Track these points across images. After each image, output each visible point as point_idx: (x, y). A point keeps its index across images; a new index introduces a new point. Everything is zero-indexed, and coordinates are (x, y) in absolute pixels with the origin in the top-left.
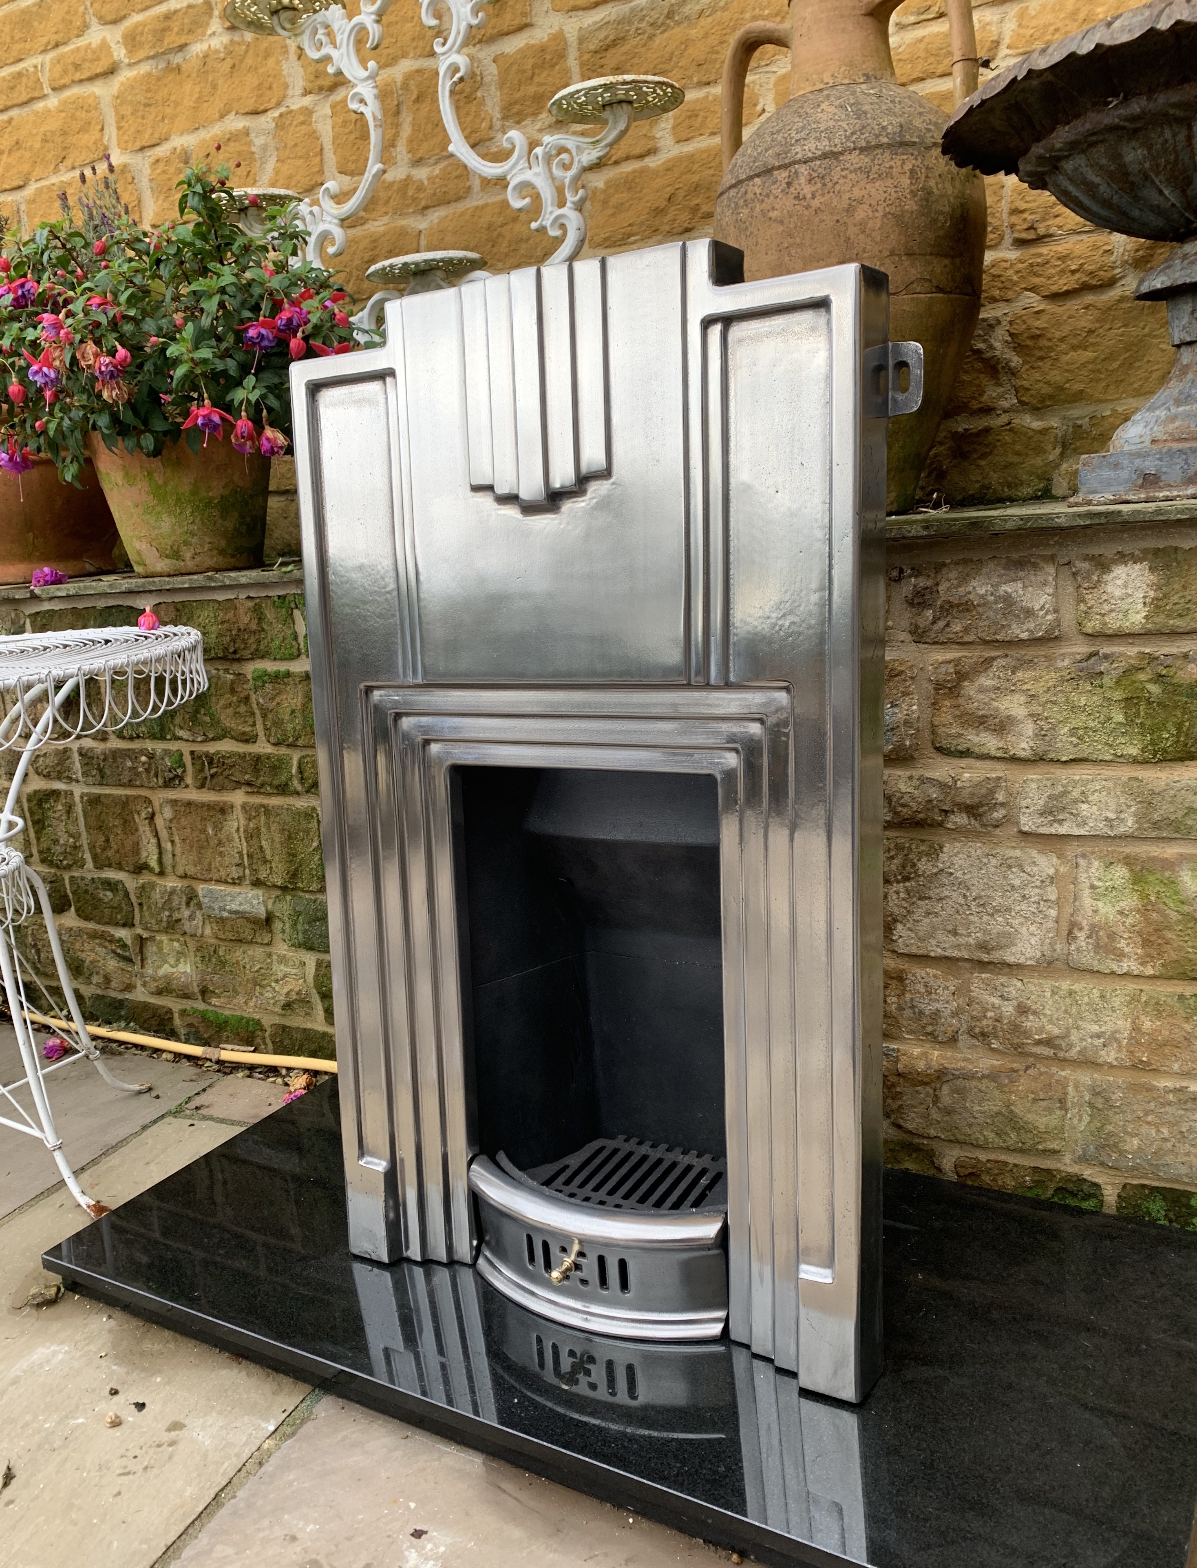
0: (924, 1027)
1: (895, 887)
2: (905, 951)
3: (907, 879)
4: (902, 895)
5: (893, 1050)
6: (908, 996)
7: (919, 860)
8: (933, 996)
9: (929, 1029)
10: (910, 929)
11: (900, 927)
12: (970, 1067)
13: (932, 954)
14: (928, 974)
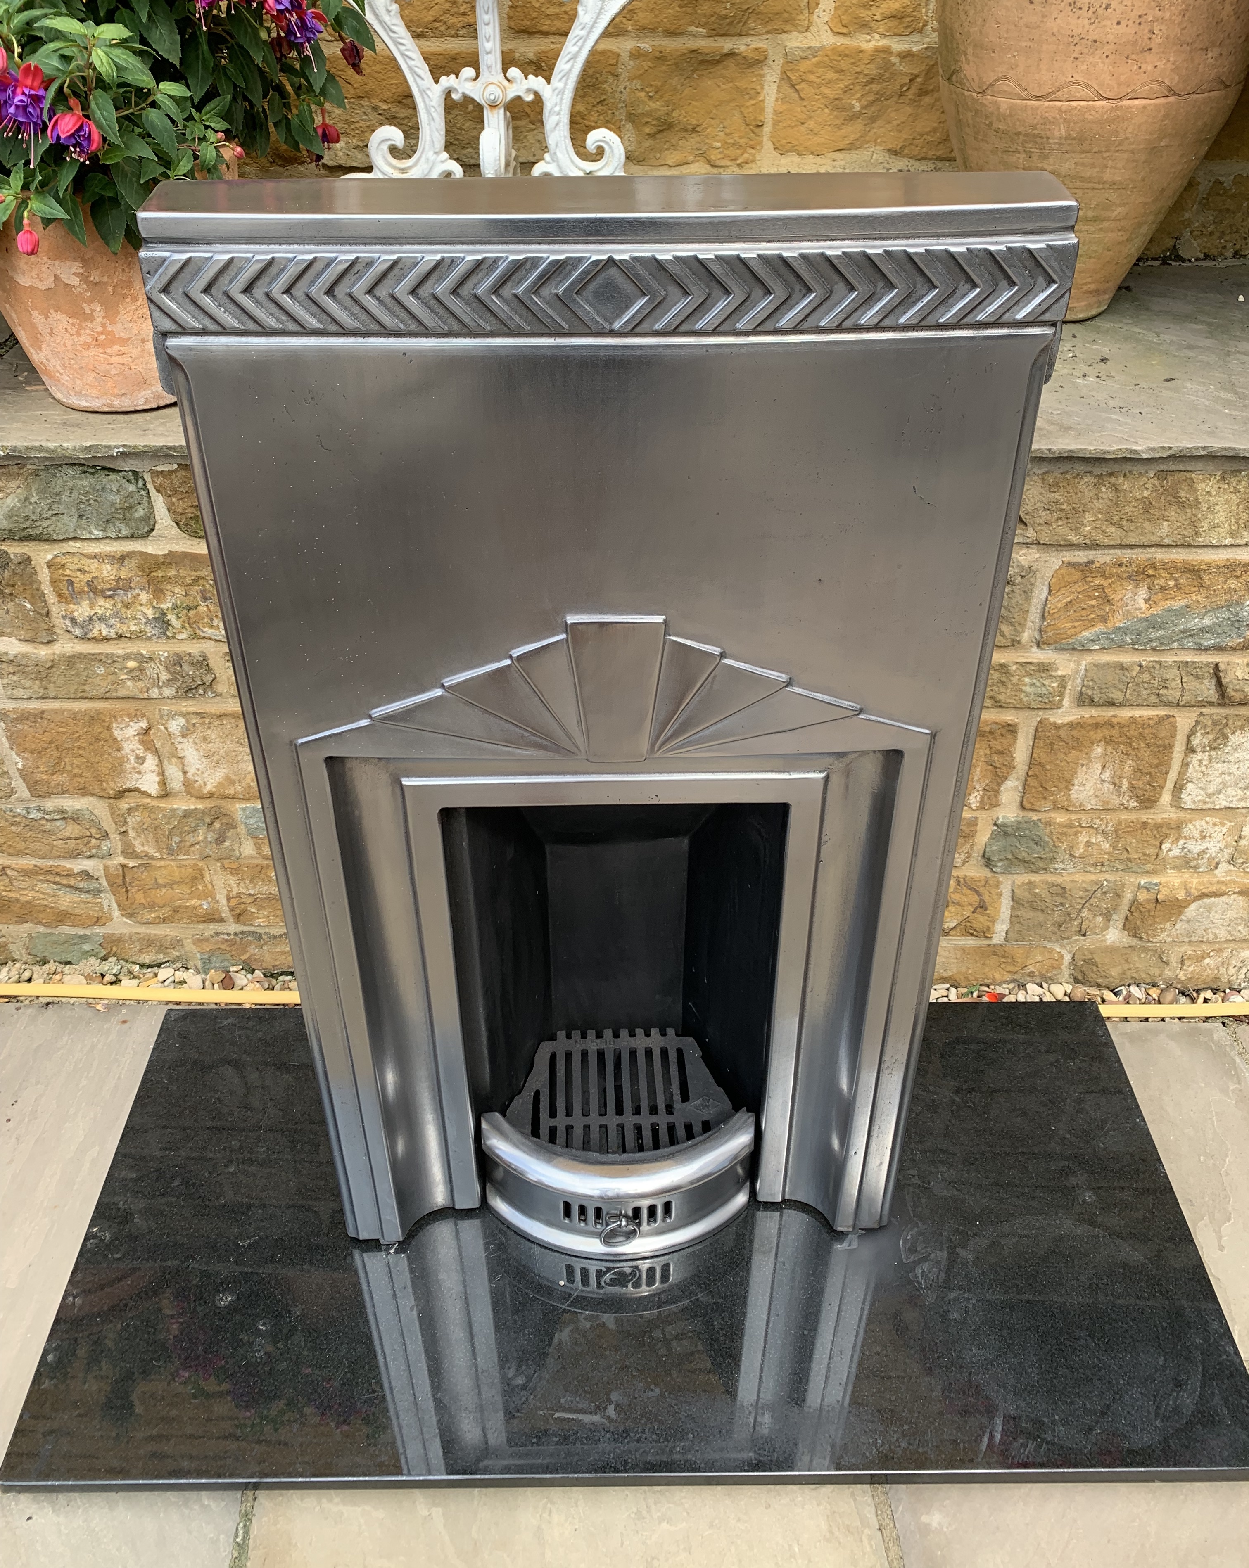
0: (1188, 863)
1: (1200, 756)
2: (1193, 807)
3: (1213, 748)
4: (1205, 763)
5: (1156, 885)
6: (1182, 842)
7: (1233, 733)
8: (1208, 839)
9: (1193, 864)
10: (1201, 788)
11: (1190, 785)
12: (1224, 888)
13: (1217, 807)
14: (1207, 823)
